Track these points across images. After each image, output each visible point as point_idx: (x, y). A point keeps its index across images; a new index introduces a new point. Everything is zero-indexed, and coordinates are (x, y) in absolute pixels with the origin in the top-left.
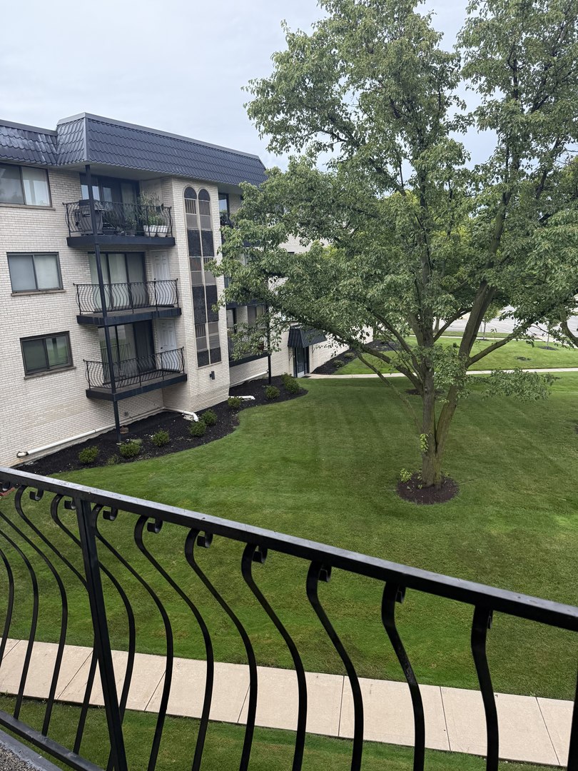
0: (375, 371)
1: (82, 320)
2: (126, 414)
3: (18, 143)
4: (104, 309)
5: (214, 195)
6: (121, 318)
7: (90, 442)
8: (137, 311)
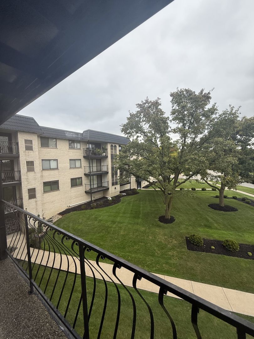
0: (154, 188)
1: (85, 174)
2: (94, 197)
3: (74, 136)
4: (90, 172)
5: (117, 146)
6: (94, 174)
7: (85, 204)
8: (98, 173)
